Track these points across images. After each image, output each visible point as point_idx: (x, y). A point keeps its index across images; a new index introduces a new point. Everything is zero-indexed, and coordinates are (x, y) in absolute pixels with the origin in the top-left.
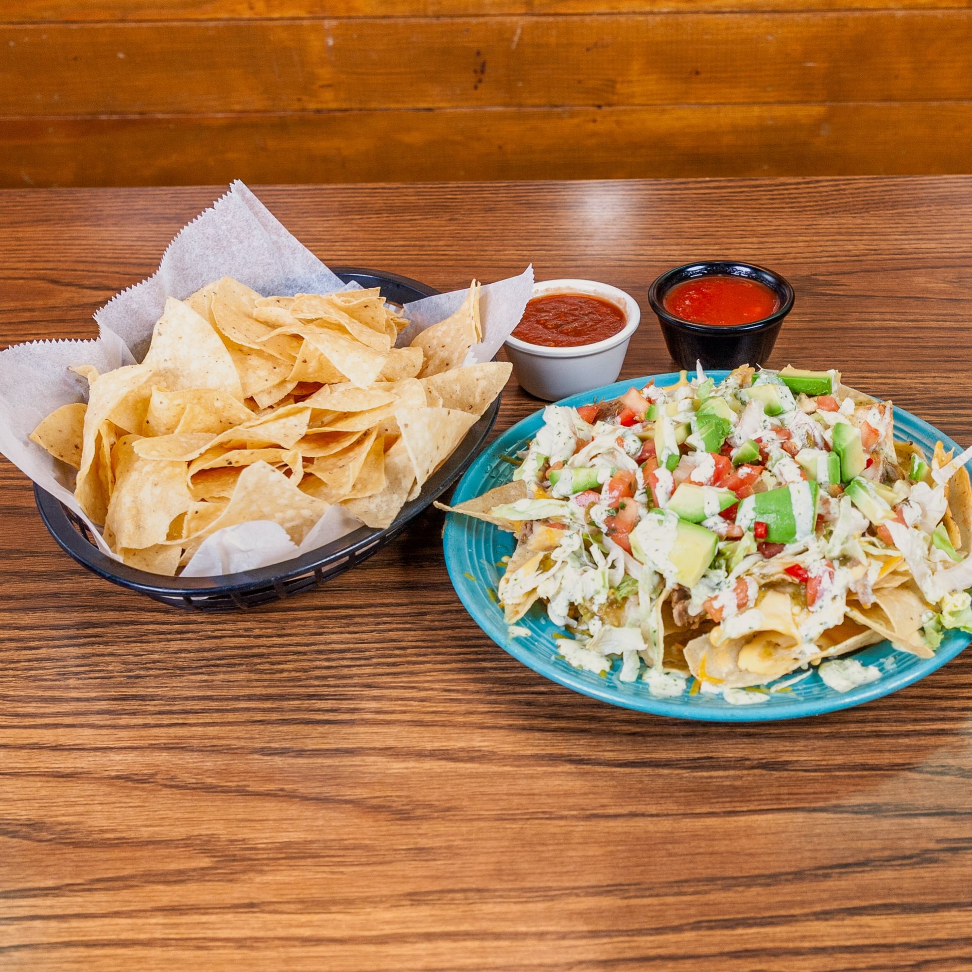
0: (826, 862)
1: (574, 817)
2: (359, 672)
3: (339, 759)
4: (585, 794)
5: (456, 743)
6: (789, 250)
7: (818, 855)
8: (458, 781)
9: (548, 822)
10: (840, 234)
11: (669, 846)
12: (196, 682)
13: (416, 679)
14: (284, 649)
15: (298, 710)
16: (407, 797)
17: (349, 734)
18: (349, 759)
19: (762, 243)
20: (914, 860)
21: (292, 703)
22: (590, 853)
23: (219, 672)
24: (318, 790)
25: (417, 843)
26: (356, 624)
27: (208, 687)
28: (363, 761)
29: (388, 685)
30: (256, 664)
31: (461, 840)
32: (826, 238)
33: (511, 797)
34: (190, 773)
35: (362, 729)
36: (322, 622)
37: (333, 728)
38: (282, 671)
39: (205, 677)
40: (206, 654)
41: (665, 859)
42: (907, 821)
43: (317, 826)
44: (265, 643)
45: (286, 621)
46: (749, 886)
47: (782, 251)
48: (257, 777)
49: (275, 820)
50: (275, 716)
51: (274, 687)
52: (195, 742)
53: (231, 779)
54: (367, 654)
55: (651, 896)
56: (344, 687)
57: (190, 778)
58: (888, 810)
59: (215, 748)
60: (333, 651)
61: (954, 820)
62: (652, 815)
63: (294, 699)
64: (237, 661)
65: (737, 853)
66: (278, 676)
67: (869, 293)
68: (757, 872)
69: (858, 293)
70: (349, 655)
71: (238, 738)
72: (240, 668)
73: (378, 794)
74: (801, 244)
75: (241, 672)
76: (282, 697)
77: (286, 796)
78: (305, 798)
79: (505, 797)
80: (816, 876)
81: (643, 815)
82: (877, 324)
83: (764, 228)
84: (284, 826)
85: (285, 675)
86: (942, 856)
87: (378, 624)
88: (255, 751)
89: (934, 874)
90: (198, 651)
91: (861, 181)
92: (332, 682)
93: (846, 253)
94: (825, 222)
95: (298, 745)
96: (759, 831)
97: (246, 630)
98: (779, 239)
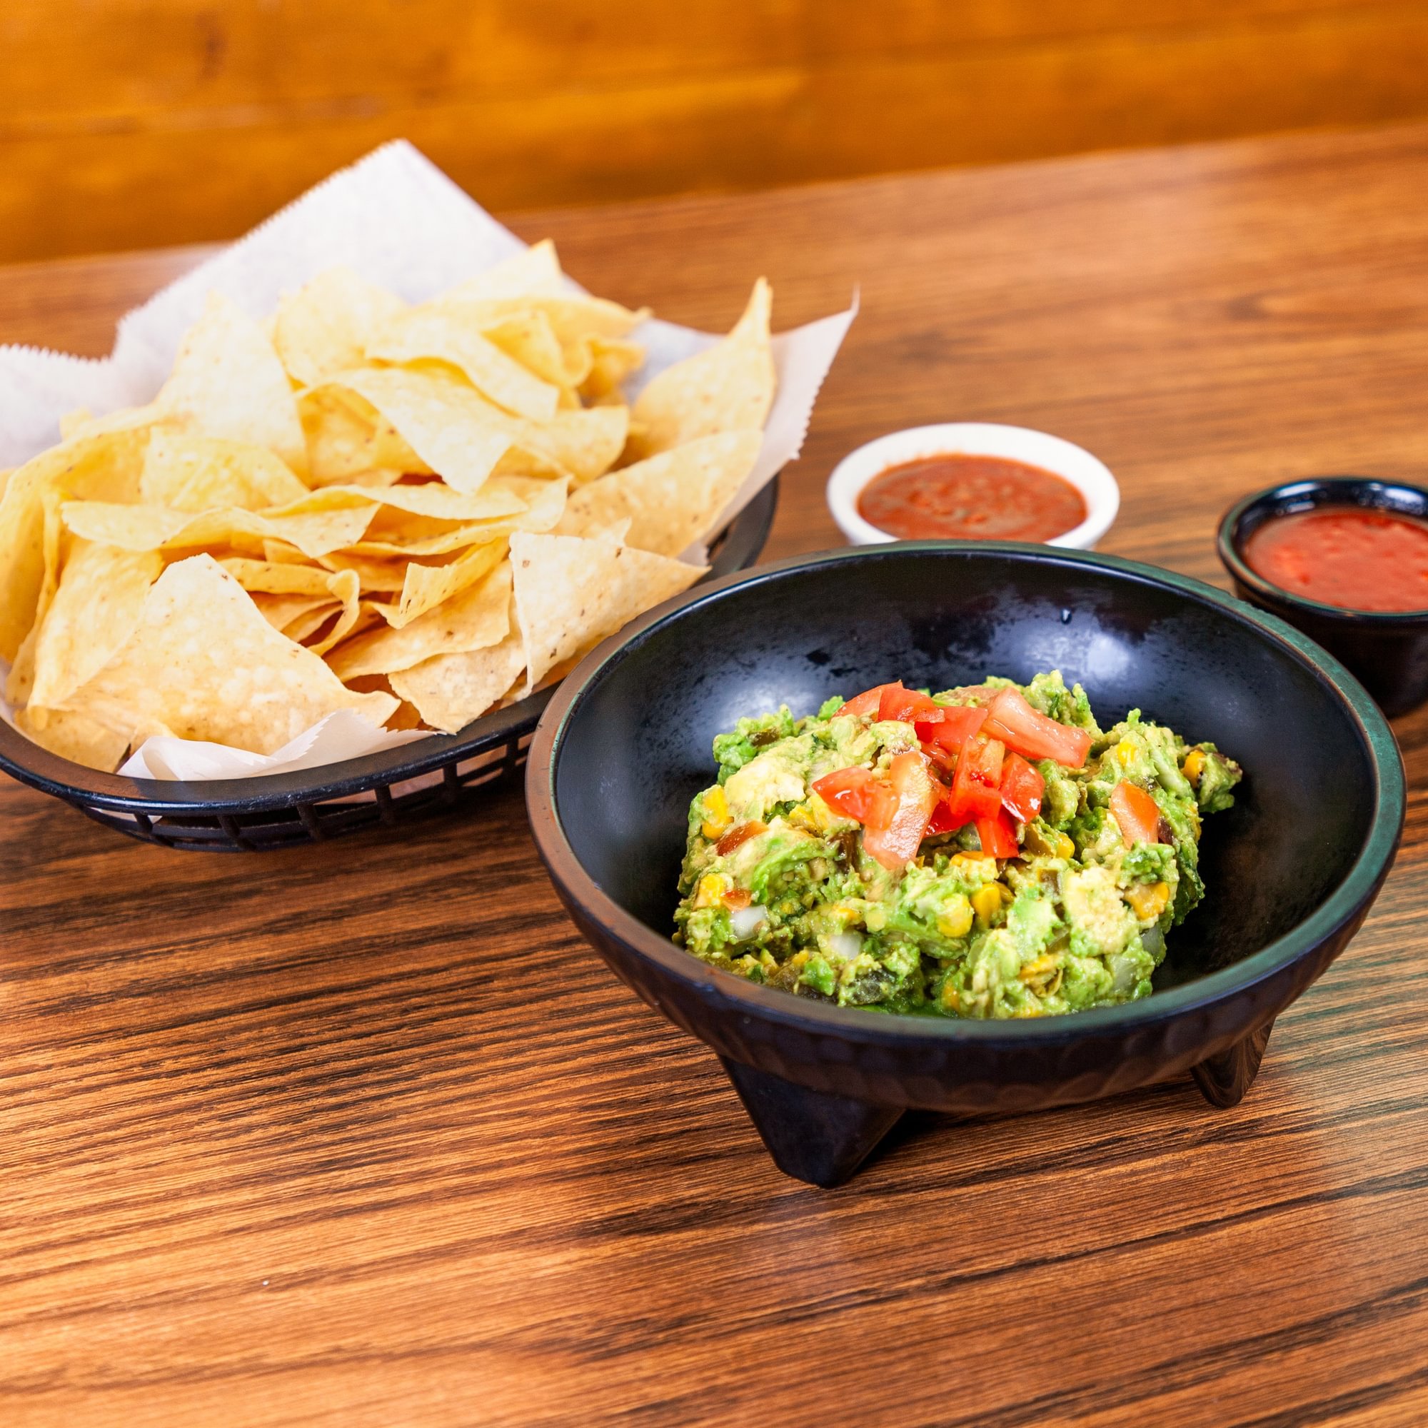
0: (1401, 1280)
1: (922, 1290)
2: (402, 1104)
3: (428, 1271)
4: (922, 1245)
5: (644, 1200)
7: (1380, 1270)
8: (676, 1268)
9: (877, 1308)
11: (1116, 1308)
12: (79, 1178)
13: (520, 1097)
16: (591, 1315)
18: (448, 1266)
21: (291, 1184)
22: (979, 1349)
23: (121, 1152)
25: (645, 1396)
26: (362, 1019)
27: (107, 1183)
28: (479, 1265)
29: (469, 1118)
30: (190, 1125)
31: (727, 1373)
33: (789, 1277)
34: (135, 1353)
35: (452, 1207)
36: (293, 1026)
37: (394, 1216)
39: (96, 1167)
40: (79, 1124)
41: (1118, 1331)
43: (436, 1404)
44: (193, 1083)
45: (220, 1035)
46: (1288, 1348)
48: (275, 1335)
49: (346, 1409)
50: (268, 1214)
51: (243, 1160)
52: (123, 1294)
53: (226, 1348)
56: (385, 1136)
57: (137, 1363)
59: (170, 1296)
60: (336, 1075)
62: (1061, 1259)
63: (293, 1177)
65: (1241, 1296)
68: (1290, 1322)
70: (371, 1077)
71: (208, 1269)
72: (161, 1138)
73: (532, 1321)
75: (166, 1144)
78: (389, 1357)
79: (778, 1279)
80: (1394, 1307)
81: (1044, 1262)
87: (405, 1011)
88: (254, 1287)
90: (61, 1120)
95: (337, 1259)
96: (1262, 1250)
97: (146, 1065)
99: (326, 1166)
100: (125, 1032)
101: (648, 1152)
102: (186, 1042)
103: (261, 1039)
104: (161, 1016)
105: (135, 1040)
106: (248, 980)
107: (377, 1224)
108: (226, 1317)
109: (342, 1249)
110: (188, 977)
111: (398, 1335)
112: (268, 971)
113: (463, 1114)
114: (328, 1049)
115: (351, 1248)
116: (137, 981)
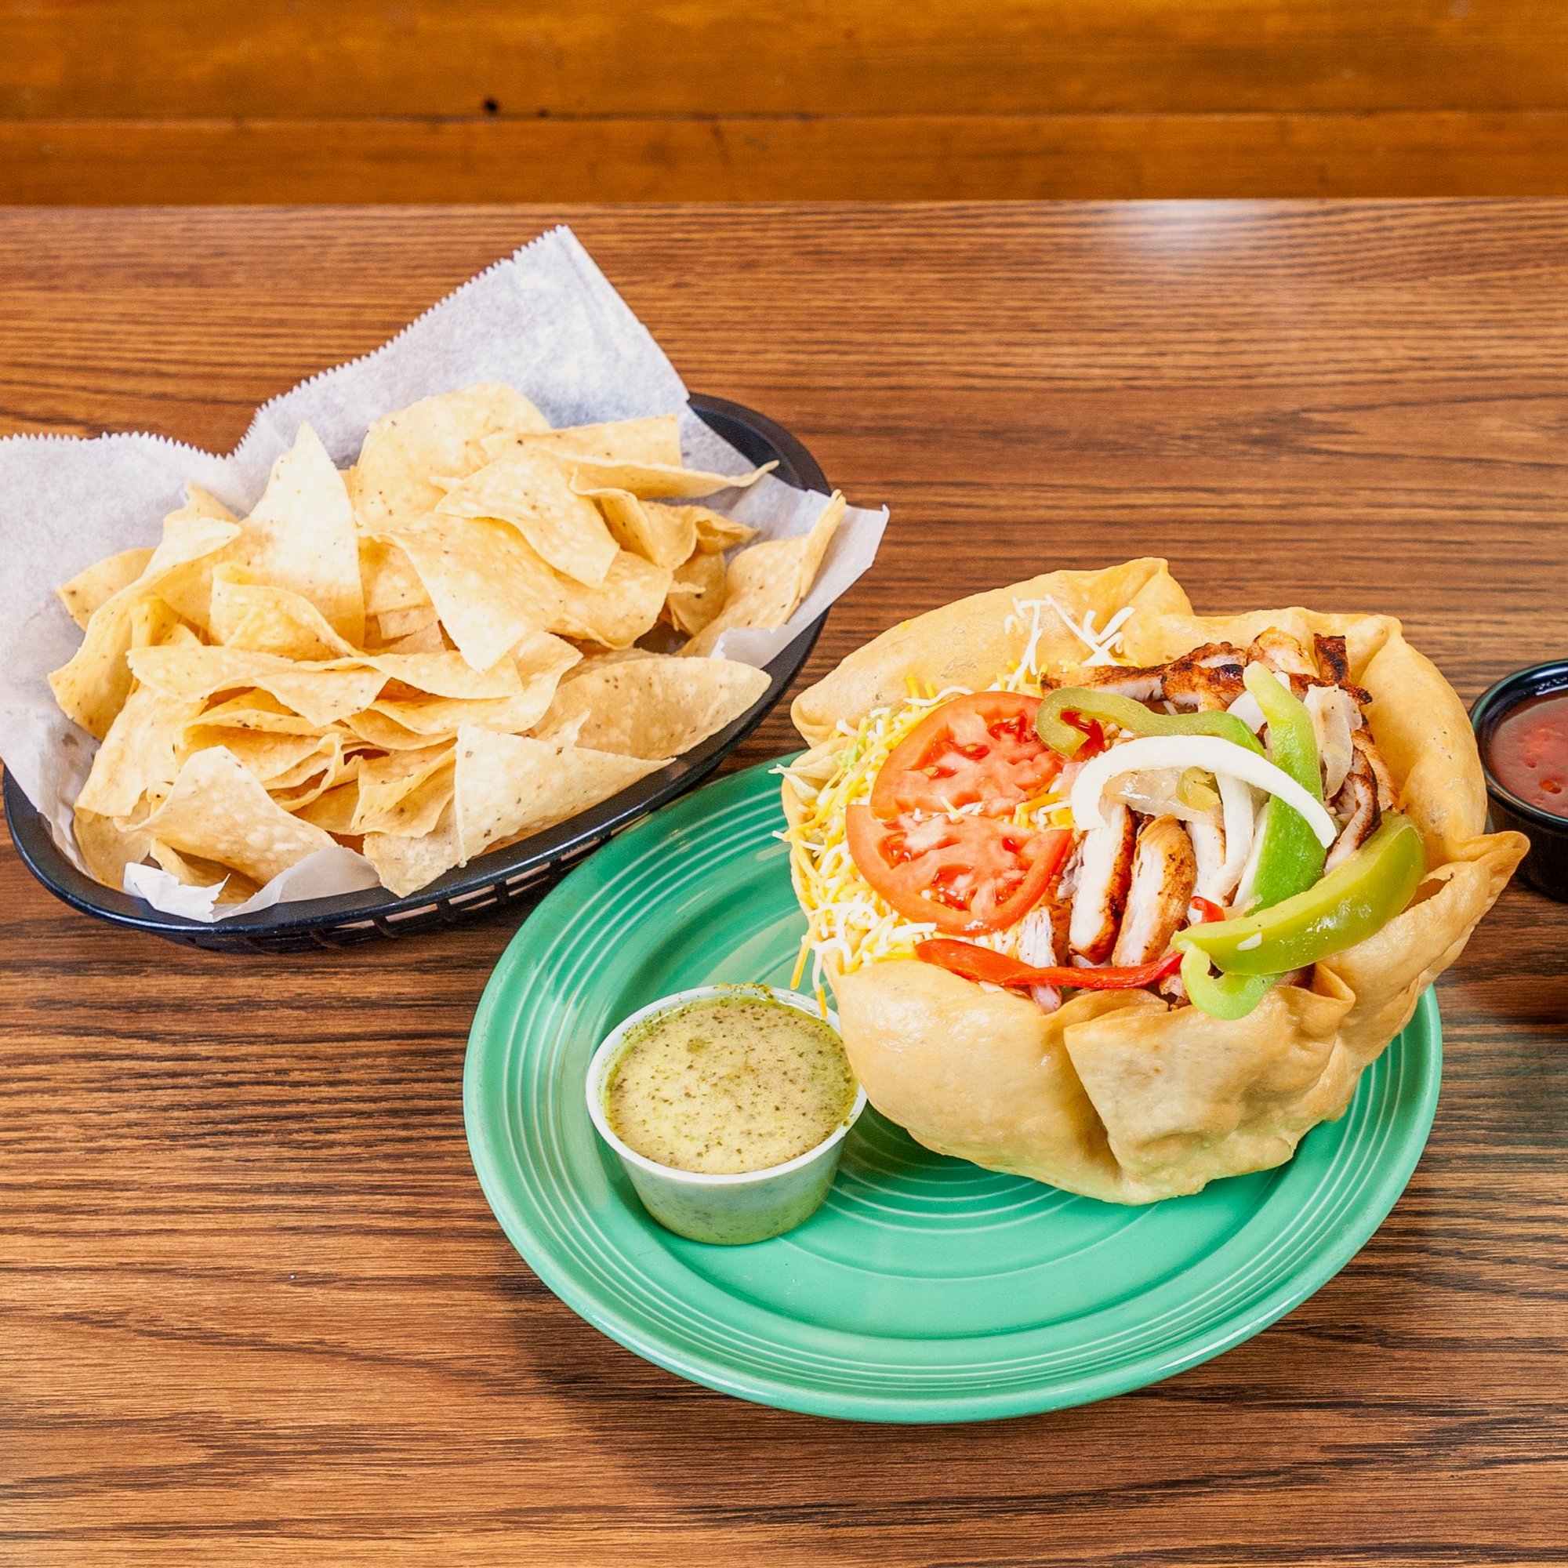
0: (1146, 1478)
2: (453, 1148)
6: (1270, 358)
7: (1134, 1466)
10: (1366, 324)
12: (195, 1160)
18: (429, 1294)
20: (1281, 1478)
21: (344, 1198)
23: (233, 1144)
24: (375, 1344)
27: (213, 1169)
32: (1340, 333)
34: (180, 1312)
35: (452, 1246)
38: (331, 1145)
39: (209, 1153)
40: (212, 1113)
42: (1281, 1415)
43: (371, 1402)
44: (307, 1095)
45: (343, 1057)
46: (1022, 1512)
49: (305, 1391)
50: (316, 1221)
51: (317, 1171)
52: (189, 1262)
55: (869, 1524)
56: (429, 1173)
57: (179, 1320)
58: (1255, 1398)
60: (414, 1112)
61: (1354, 1415)
63: (348, 1193)
64: (260, 1126)
66: (325, 1152)
68: (1036, 1491)
69: (1376, 449)
71: (257, 1256)
72: (266, 1138)
73: (469, 1352)
74: (1294, 345)
75: (267, 1144)
76: (328, 1189)
77: (327, 1352)
78: (355, 1357)
80: (1126, 1498)
82: (1397, 513)
83: (1231, 310)
84: (322, 1401)
85: (337, 1150)
86: (1325, 1472)
88: (283, 1278)
89: (1308, 1501)
90: (200, 1107)
92: (409, 1164)
93: (1370, 366)
95: (349, 1270)
97: (278, 1072)
99: (374, 1189)
100: (272, 1039)
102: (316, 1058)
104: (307, 1030)
105: (280, 1048)
106: (384, 1012)
107: (392, 1247)
108: (256, 1299)
109: (359, 1262)
110: (339, 999)
111: (367, 1341)
112: (402, 1007)
114: (418, 1087)
115: (364, 1262)
116: (300, 995)
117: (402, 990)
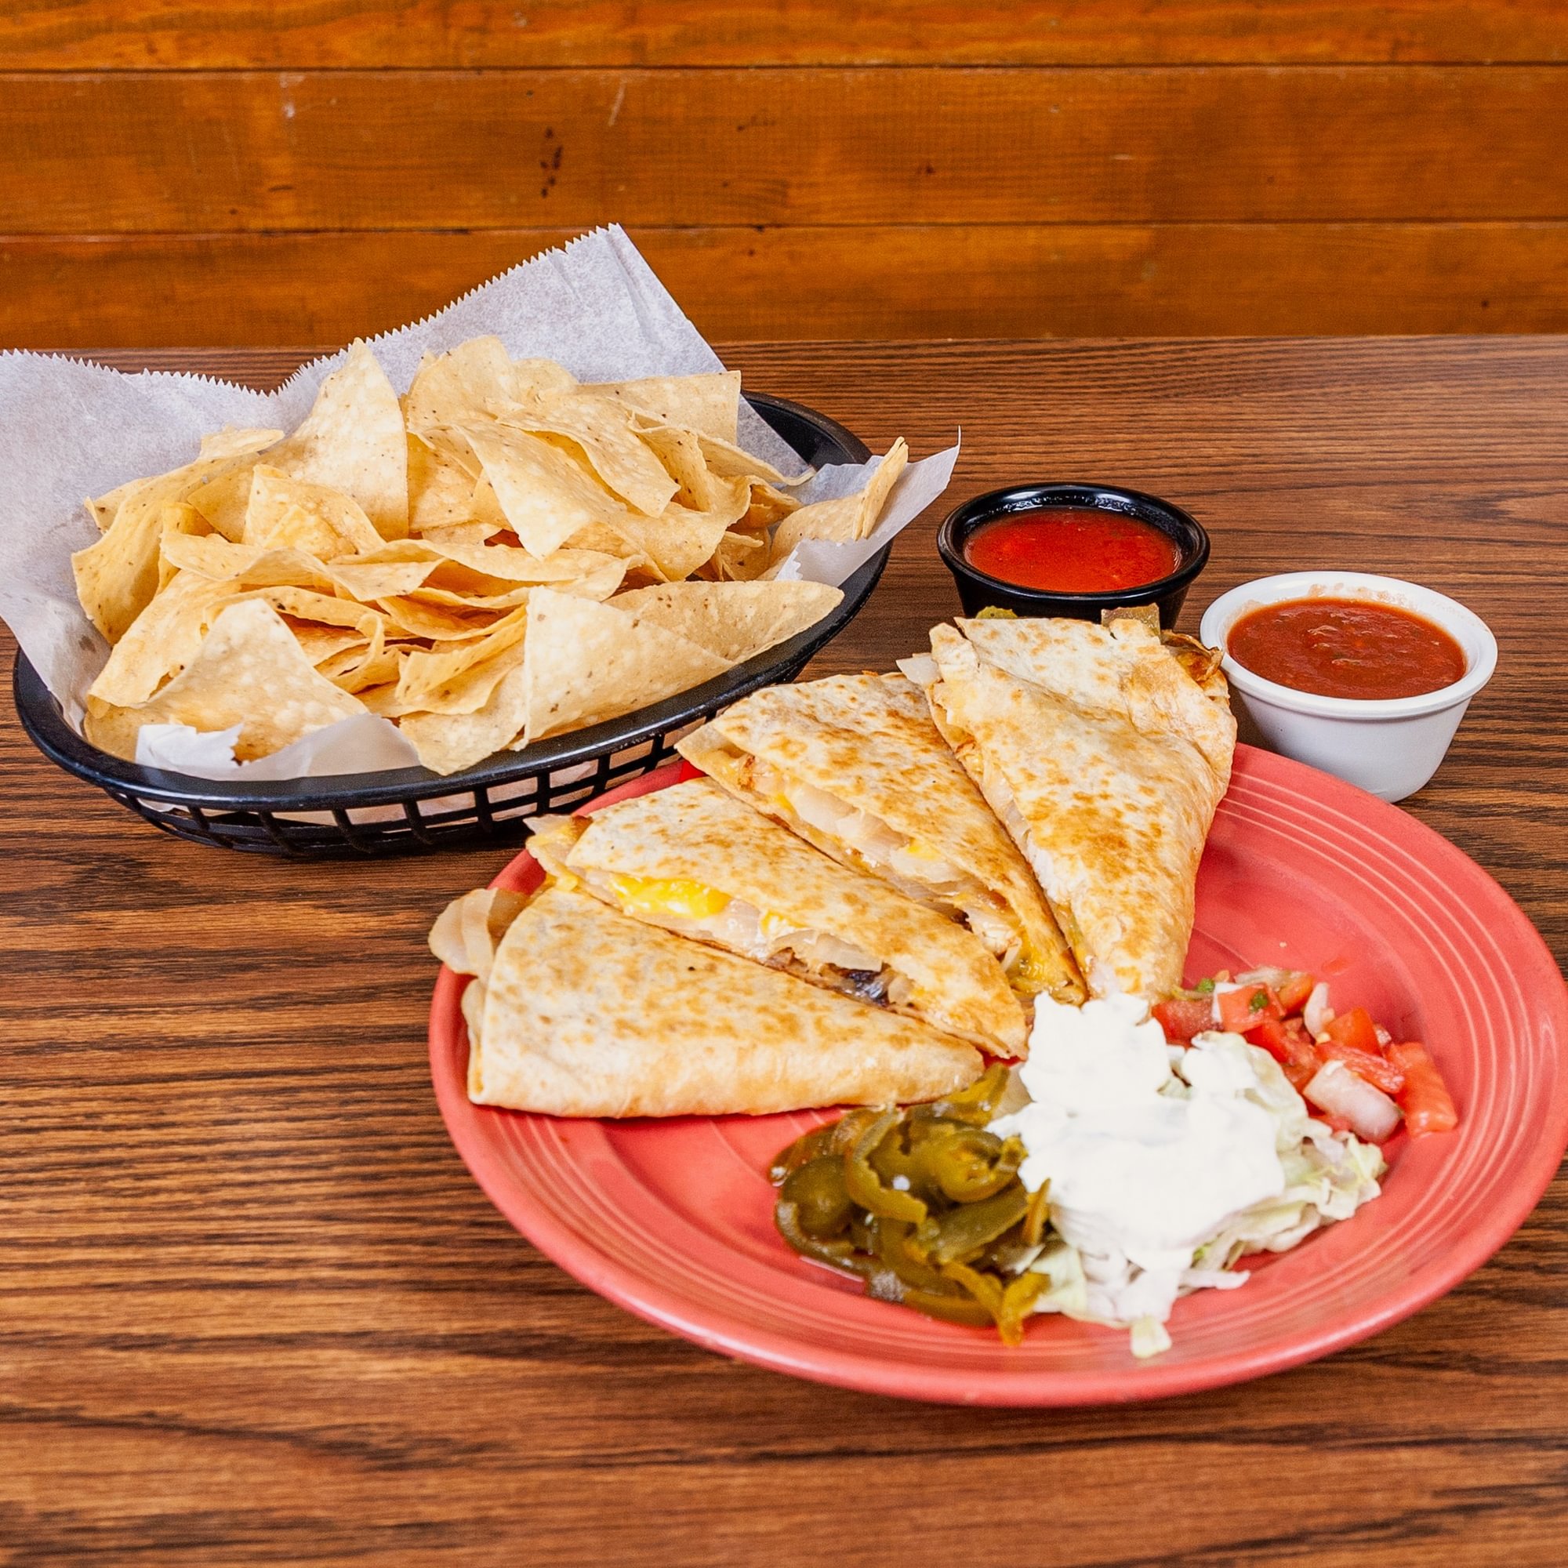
0: (1223, 1538)
1: (730, 1460)
2: (306, 1191)
3: (265, 1355)
4: (747, 1415)
5: (494, 1323)
6: (1101, 456)
7: (1207, 1524)
8: (498, 1395)
9: (675, 1469)
10: (1191, 429)
11: (916, 1513)
13: (418, 1203)
14: (162, 1150)
15: (186, 1263)
16: (398, 1425)
17: (285, 1307)
18: (284, 1354)
19: (1052, 443)
20: (1394, 1530)
21: (174, 1250)
22: (761, 1528)
23: (33, 1195)
24: (220, 1415)
25: (417, 1514)
26: (303, 1103)
27: (10, 1222)
28: (312, 1358)
29: (363, 1215)
30: (106, 1179)
31: (503, 1506)
32: (1166, 436)
33: (604, 1423)
35: (311, 1298)
36: (237, 1101)
37: (255, 1297)
38: (156, 1192)
41: (908, 1537)
42: (1374, 1456)
43: (218, 1484)
44: (124, 1140)
45: (166, 1099)
47: (1087, 457)
48: (101, 1390)
49: (134, 1474)
50: (140, 1276)
51: (140, 1221)
53: (51, 1395)
54: (324, 1158)
58: (1336, 1437)
59: (20, 1337)
60: (256, 1154)
61: (1463, 1453)
62: (880, 1454)
63: (178, 1244)
64: (68, 1174)
65: (1049, 1524)
66: (148, 1200)
67: (1246, 527)
69: (1228, 526)
70: (287, 1161)
71: (66, 1318)
73: (340, 1421)
74: (1122, 446)
75: (76, 1193)
76: (154, 1240)
77: (156, 1427)
78: (195, 1431)
79: (592, 1423)
81: (862, 1453)
83: (1054, 420)
84: (154, 1485)
85: (163, 1198)
86: (1448, 1521)
87: (346, 1103)
88: (99, 1342)
89: (1433, 1557)
91: (1224, 346)
92: (253, 1210)
93: (1205, 461)
94: (1165, 411)
95: (185, 1330)
96: (1090, 1480)
97: (88, 1116)
98: (1083, 437)
100: (81, 1081)
101: (518, 1277)
102: (134, 1100)
103: (202, 1108)
104: (122, 1072)
105: (89, 1091)
106: (215, 1050)
107: (237, 1302)
108: (66, 1366)
109: (193, 1320)
110: (160, 1039)
111: (213, 1413)
112: (236, 1044)
113: (359, 1210)
114: (260, 1128)
115: (204, 1320)
116: (112, 1035)
117: (235, 1028)
